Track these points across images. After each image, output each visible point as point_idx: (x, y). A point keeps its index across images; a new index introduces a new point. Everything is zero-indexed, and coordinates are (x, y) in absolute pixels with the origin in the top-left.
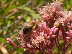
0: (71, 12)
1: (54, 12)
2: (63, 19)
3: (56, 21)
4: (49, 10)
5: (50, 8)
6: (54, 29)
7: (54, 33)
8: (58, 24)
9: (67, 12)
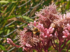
0: (66, 15)
1: (50, 15)
2: (59, 20)
3: (52, 22)
4: (45, 13)
5: (47, 11)
6: (51, 29)
7: (51, 32)
8: (54, 25)
9: (62, 15)
